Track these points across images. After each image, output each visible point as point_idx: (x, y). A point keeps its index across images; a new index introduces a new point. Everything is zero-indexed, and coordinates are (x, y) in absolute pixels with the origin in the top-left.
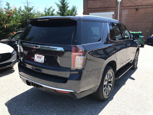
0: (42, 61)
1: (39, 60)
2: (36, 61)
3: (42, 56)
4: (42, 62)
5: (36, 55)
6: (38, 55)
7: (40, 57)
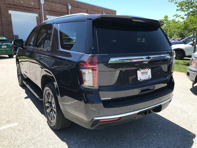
0: (149, 76)
1: (145, 77)
2: (141, 79)
3: (148, 70)
4: (149, 78)
5: (140, 71)
6: (142, 71)
7: (146, 71)
